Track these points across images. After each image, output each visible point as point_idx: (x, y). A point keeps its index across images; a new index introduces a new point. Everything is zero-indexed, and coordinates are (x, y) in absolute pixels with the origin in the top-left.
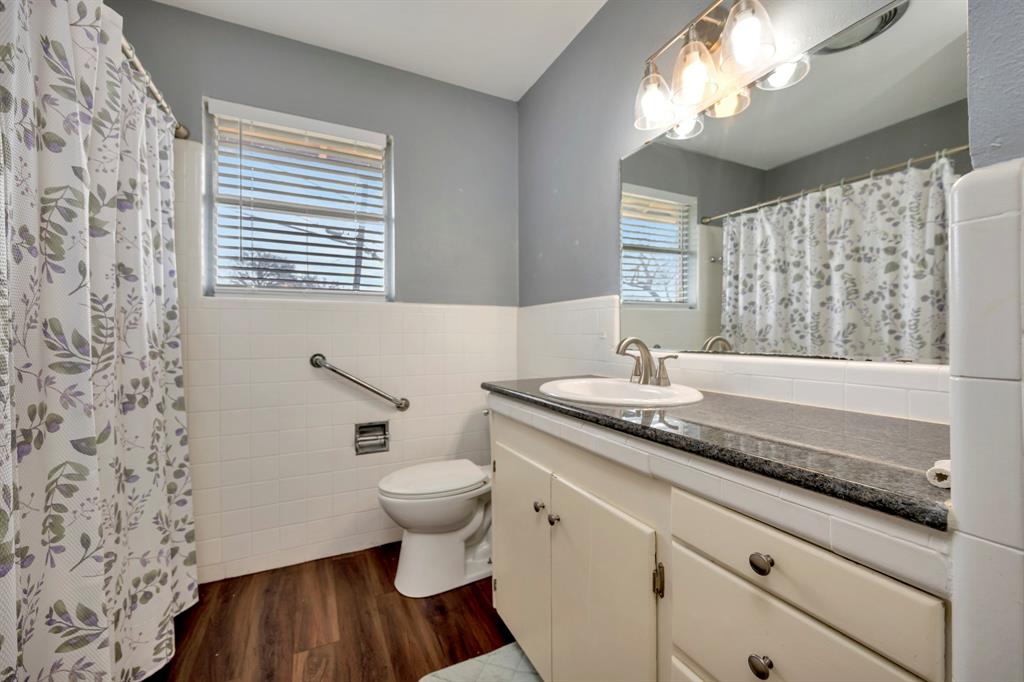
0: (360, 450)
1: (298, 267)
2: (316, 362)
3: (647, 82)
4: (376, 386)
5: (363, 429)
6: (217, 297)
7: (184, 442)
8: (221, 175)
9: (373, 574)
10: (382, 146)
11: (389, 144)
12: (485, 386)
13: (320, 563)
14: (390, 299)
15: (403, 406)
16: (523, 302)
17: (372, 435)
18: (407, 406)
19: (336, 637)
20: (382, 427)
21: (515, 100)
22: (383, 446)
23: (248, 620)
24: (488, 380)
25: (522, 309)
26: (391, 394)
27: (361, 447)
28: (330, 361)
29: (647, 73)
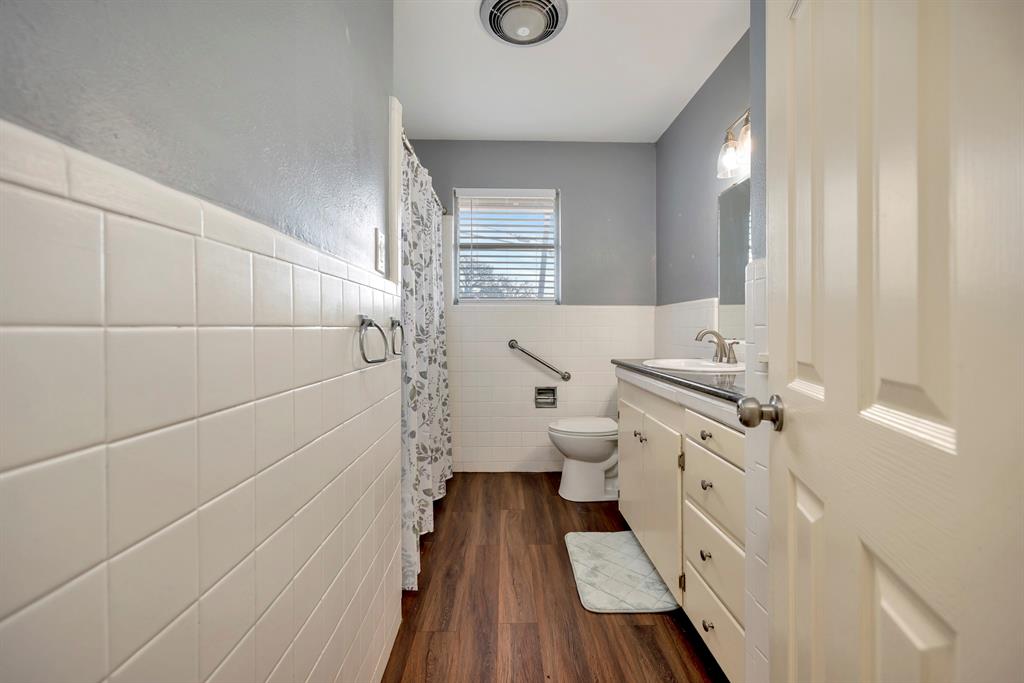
0: (538, 405)
1: (495, 272)
2: (512, 345)
3: (727, 146)
4: (549, 362)
5: (540, 391)
6: (460, 305)
7: (447, 387)
8: (462, 232)
9: (546, 486)
10: (553, 198)
11: (557, 194)
12: (613, 362)
13: (514, 474)
14: (558, 303)
15: (566, 377)
16: (660, 302)
17: (546, 395)
18: (569, 378)
19: (523, 508)
20: (552, 391)
21: (653, 142)
22: (553, 404)
23: (477, 491)
24: (617, 358)
25: (659, 308)
26: (558, 368)
27: (540, 403)
28: (521, 344)
29: (727, 139)
